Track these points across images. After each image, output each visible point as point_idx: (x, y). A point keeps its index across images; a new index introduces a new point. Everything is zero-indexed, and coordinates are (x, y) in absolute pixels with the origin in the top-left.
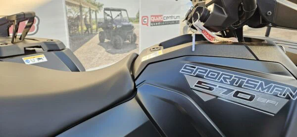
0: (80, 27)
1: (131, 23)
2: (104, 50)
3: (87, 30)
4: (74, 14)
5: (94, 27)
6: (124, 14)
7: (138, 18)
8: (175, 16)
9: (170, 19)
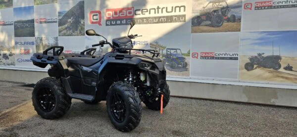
1: (183, 56)
5: (161, 56)
6: (179, 51)
7: (189, 53)
8: (231, 53)
9: (223, 56)
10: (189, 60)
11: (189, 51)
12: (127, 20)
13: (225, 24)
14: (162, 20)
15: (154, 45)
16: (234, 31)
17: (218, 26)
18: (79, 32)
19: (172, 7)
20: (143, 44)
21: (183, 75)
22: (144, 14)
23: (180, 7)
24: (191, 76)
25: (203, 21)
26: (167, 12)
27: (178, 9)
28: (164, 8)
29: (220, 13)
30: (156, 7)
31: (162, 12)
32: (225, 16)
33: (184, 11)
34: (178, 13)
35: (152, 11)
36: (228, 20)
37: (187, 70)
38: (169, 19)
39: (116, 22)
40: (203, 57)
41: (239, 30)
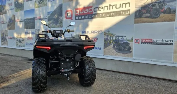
0: (107, 42)
1: (128, 42)
2: (114, 50)
3: (109, 43)
4: (106, 37)
5: (112, 42)
6: (124, 38)
7: (133, 40)
8: (166, 40)
9: (160, 42)
10: (133, 45)
11: (133, 38)
12: (88, 15)
13: (162, 15)
14: (112, 14)
15: (107, 34)
16: (170, 21)
17: (156, 18)
18: (59, 24)
19: (120, 4)
20: (99, 32)
21: (128, 56)
22: (101, 11)
23: (126, 4)
24: (133, 57)
25: (143, 14)
26: (116, 8)
27: (124, 5)
28: (114, 5)
29: (158, 7)
30: (108, 5)
31: (113, 8)
32: (162, 9)
33: (129, 6)
34: (124, 8)
35: (106, 8)
36: (165, 12)
37: (130, 52)
38: (118, 13)
39: (82, 17)
40: (143, 42)
41: (174, 20)
